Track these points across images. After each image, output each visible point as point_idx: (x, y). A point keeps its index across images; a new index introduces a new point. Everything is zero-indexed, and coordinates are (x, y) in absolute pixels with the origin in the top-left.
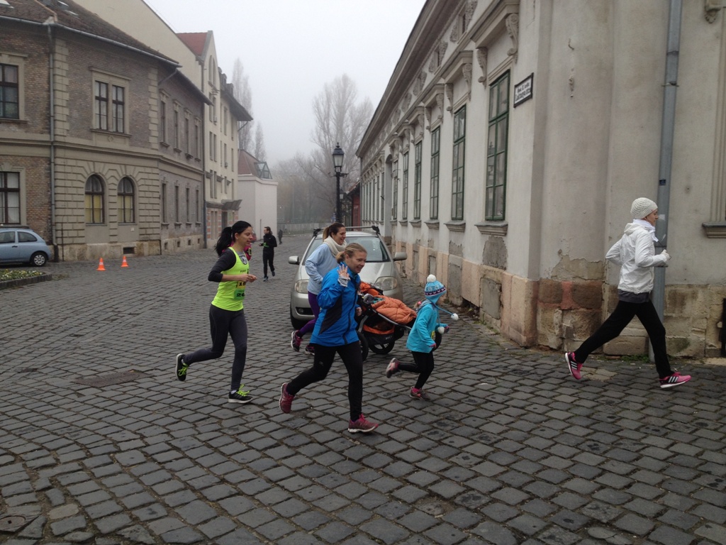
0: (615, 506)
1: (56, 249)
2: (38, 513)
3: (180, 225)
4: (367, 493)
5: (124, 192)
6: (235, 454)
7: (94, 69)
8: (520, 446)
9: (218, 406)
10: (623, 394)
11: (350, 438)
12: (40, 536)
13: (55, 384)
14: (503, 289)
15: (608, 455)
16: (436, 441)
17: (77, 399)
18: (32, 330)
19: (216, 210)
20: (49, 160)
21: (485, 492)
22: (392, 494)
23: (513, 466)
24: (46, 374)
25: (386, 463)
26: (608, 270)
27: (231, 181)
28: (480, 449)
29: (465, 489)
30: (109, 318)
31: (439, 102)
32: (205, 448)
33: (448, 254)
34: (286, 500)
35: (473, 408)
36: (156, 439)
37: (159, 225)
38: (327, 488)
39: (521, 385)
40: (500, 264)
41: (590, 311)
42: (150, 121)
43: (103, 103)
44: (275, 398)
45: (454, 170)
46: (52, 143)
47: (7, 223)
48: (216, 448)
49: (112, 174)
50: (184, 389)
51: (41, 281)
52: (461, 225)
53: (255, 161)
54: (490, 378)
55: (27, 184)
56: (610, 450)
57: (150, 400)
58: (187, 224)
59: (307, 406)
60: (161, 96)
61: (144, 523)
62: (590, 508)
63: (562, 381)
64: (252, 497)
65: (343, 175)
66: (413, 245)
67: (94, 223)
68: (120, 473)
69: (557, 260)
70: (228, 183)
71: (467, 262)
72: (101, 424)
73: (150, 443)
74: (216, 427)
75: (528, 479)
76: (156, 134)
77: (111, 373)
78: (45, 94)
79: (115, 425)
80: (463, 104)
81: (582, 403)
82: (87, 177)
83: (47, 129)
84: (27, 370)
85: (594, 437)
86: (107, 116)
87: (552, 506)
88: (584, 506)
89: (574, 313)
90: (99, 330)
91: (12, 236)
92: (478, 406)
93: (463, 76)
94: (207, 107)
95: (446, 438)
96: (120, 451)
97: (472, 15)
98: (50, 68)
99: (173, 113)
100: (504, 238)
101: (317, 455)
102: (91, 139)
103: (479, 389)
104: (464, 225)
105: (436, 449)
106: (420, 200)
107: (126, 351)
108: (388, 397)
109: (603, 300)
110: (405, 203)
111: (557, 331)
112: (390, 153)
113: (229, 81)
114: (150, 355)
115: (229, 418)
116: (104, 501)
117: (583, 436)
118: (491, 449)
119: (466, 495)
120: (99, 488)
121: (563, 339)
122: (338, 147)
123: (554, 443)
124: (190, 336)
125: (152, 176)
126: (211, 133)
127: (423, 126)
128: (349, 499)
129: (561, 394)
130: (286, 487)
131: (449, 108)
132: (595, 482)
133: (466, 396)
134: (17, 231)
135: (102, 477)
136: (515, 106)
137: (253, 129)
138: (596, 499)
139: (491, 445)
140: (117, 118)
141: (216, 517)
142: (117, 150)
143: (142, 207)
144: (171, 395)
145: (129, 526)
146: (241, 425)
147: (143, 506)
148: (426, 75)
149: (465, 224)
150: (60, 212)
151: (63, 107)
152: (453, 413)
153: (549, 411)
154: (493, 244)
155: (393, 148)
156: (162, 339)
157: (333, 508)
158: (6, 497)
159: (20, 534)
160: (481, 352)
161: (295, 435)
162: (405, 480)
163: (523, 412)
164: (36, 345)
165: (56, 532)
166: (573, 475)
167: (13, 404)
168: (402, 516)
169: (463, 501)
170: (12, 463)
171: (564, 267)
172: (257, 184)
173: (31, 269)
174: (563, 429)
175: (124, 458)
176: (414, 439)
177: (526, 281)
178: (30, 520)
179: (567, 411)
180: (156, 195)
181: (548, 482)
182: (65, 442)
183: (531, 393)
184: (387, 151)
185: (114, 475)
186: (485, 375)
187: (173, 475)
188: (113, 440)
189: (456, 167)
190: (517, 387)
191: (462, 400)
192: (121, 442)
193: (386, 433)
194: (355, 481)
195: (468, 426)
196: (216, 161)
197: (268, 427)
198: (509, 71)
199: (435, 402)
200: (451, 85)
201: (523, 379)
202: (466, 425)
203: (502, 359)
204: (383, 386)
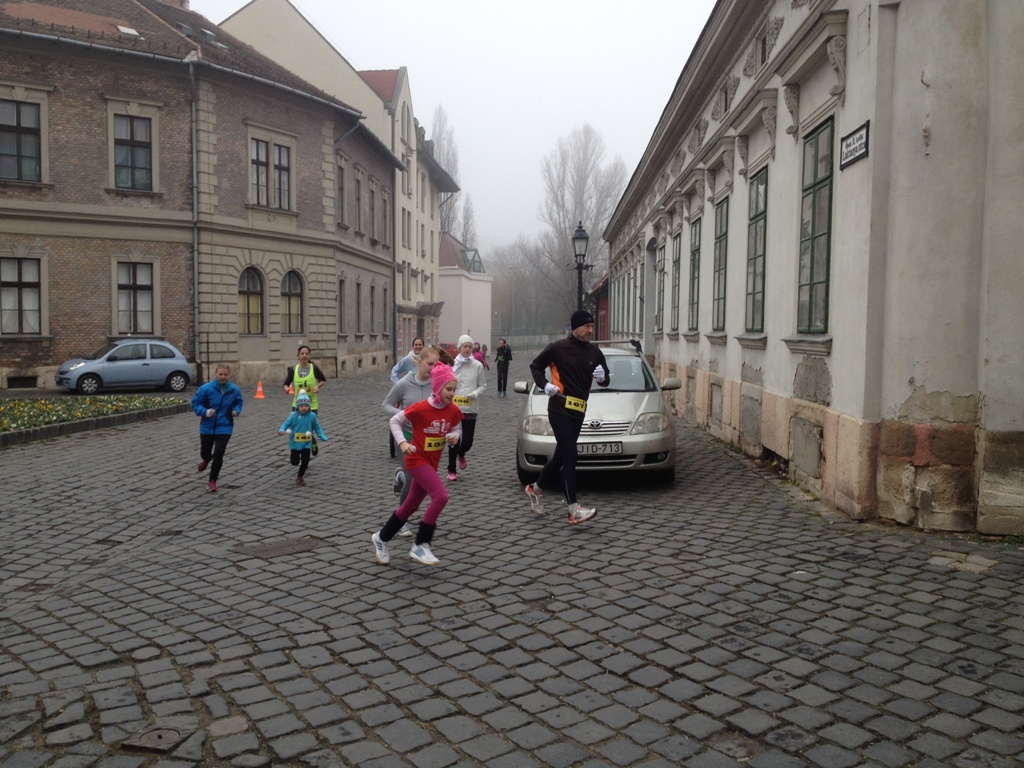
0: (1004, 756)
1: (199, 367)
2: (195, 726)
3: (362, 337)
4: (638, 721)
5: (290, 290)
6: (451, 656)
7: (249, 122)
8: (859, 664)
9: (426, 588)
10: (1009, 593)
11: (610, 643)
12: (200, 758)
13: (207, 553)
14: (825, 434)
15: (991, 681)
16: (733, 653)
17: (237, 574)
18: (173, 478)
19: (410, 316)
20: (191, 247)
21: (809, 728)
22: (674, 725)
23: (849, 692)
24: (195, 539)
25: (663, 680)
26: (984, 408)
27: (429, 275)
28: (798, 666)
29: (779, 722)
30: (272, 463)
31: (728, 163)
32: (411, 647)
33: (739, 381)
34: (525, 725)
35: (787, 606)
36: (345, 633)
37: (334, 337)
38: (581, 712)
39: (856, 575)
40: (820, 398)
41: (957, 468)
42: (323, 193)
43: (262, 169)
44: (502, 581)
45: (748, 261)
46: (195, 223)
47: (135, 332)
48: (425, 648)
49: (274, 266)
51: (182, 412)
52: (760, 340)
53: (462, 248)
54: (809, 565)
55: (162, 279)
56: (993, 674)
57: (334, 577)
58: (372, 336)
59: (548, 594)
60: (339, 158)
61: (336, 747)
62: (966, 758)
63: (916, 571)
64: (478, 718)
65: (587, 267)
66: (687, 367)
67: (249, 333)
68: (300, 676)
69: (907, 392)
70: (426, 278)
71: (769, 394)
72: (271, 609)
73: (337, 638)
74: (425, 618)
75: (871, 712)
76: (331, 210)
77: (280, 539)
78: (186, 157)
79: (289, 611)
80: (764, 165)
81: (948, 604)
82: (241, 270)
83: (189, 204)
84: (169, 533)
85: (969, 654)
86: (267, 186)
87: (909, 753)
88: (957, 754)
89: (933, 472)
90: (260, 480)
91: (142, 350)
92: (793, 604)
93: (763, 124)
94: (398, 171)
95: (749, 648)
96: (297, 647)
97: (776, 39)
98: (192, 121)
99: (354, 182)
100: (827, 360)
101: (564, 664)
102: (246, 219)
103: (792, 579)
104: (764, 340)
105: (733, 664)
106: (698, 302)
107: (299, 510)
108: (661, 586)
109: (975, 452)
110: (675, 307)
111: (907, 498)
112: (652, 236)
113: (427, 137)
114: (331, 516)
115: (441, 607)
116: (281, 714)
117: (952, 653)
118: (815, 667)
119: (781, 731)
120: (273, 696)
121: (916, 509)
122: (580, 227)
123: (908, 661)
125: (326, 270)
126: (404, 210)
127: (702, 197)
128: (613, 729)
129: (915, 590)
130: (524, 707)
131: (742, 170)
132: (972, 720)
133: (774, 589)
134: (149, 343)
135: (276, 681)
136: (842, 169)
137: (460, 203)
138: (975, 746)
139: (815, 661)
140: (280, 189)
141: (431, 743)
142: (280, 233)
143: (314, 311)
144: (361, 572)
145: (316, 750)
146: (457, 616)
147: (332, 723)
148: (707, 123)
149: (766, 338)
150: (206, 318)
151: (209, 174)
152: (756, 613)
153: (899, 614)
154: (809, 368)
155: (657, 228)
157: (591, 741)
158: (153, 703)
159: (175, 754)
160: (794, 525)
161: (531, 634)
162: (692, 706)
163: (860, 614)
164: (179, 499)
165: (221, 753)
166: (939, 708)
167: (154, 578)
168: (690, 757)
169: (777, 739)
170: (157, 657)
171: (918, 402)
172: (464, 280)
173: (167, 395)
174: (920, 642)
175: (303, 656)
176: (702, 648)
177: (861, 423)
178: (185, 736)
179: (925, 615)
180: (332, 295)
181: (902, 717)
182: (224, 632)
183: (871, 587)
184: (649, 232)
185: (291, 679)
186: (800, 559)
187: (370, 683)
188: (288, 631)
189: (752, 256)
190: (849, 578)
191: (769, 596)
192: (299, 634)
193: (660, 638)
194: (620, 703)
195: (779, 632)
196: (410, 249)
197: (494, 622)
198: (832, 118)
199: (729, 596)
200: (745, 138)
201: (859, 568)
202: (776, 631)
203: (825, 537)
204: (653, 570)
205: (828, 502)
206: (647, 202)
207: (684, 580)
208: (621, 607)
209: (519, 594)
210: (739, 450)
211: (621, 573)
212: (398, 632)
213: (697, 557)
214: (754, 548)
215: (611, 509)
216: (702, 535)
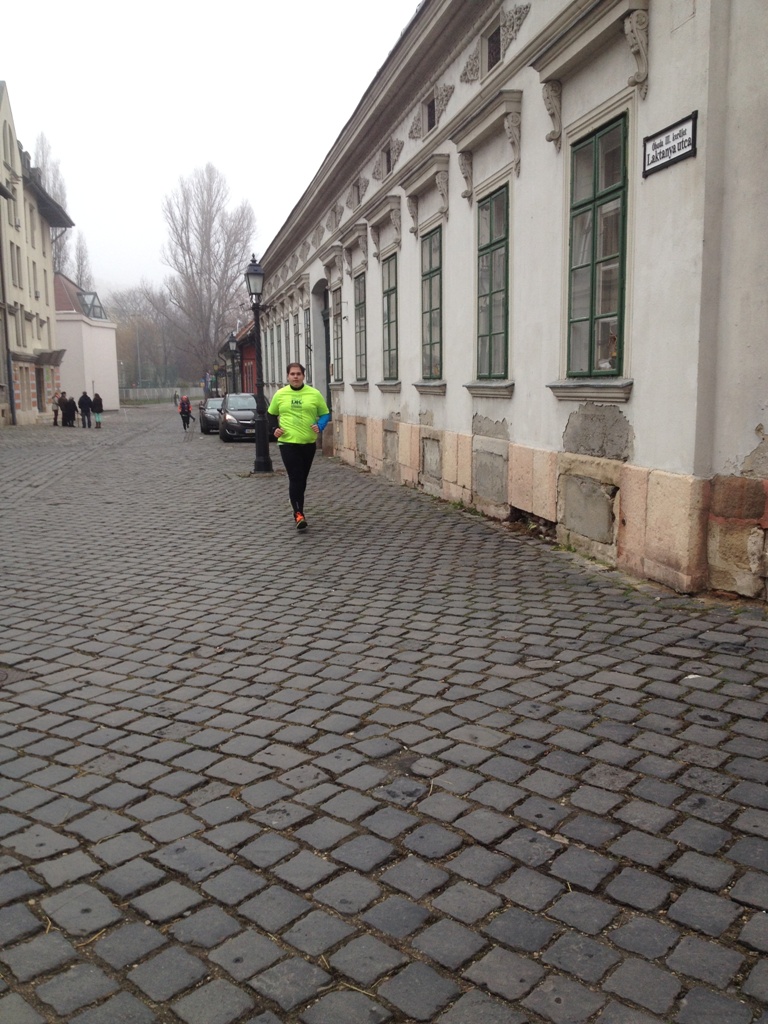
6: (318, 886)
9: (214, 749)
14: (624, 493)
16: (721, 826)
19: (27, 365)
25: (666, 895)
27: (45, 319)
31: (439, 187)
32: (242, 871)
33: (469, 434)
35: (722, 735)
38: (585, 983)
40: (611, 451)
44: (319, 725)
45: (480, 297)
48: (266, 870)
50: (116, 707)
52: (506, 387)
53: (79, 291)
54: (692, 664)
57: (56, 736)
59: (396, 745)
66: (383, 420)
68: (75, 961)
70: (41, 323)
71: (520, 448)
73: (110, 863)
74: (232, 807)
80: (502, 183)
92: (728, 730)
94: (3, 201)
95: (735, 815)
96: (48, 890)
97: (517, 32)
101: (498, 880)
104: (511, 388)
105: (736, 848)
108: (538, 715)
110: (362, 356)
111: (754, 567)
112: (322, 276)
113: (33, 165)
115: (252, 783)
121: (764, 579)
122: (254, 261)
124: (67, 584)
126: (12, 244)
127: (398, 229)
128: (660, 1017)
130: (492, 988)
131: (466, 192)
133: (684, 706)
135: (34, 978)
136: (646, 174)
137: (72, 241)
146: (285, 798)
148: (402, 143)
149: (513, 385)
152: (694, 750)
154: (590, 418)
155: (329, 267)
156: (17, 590)
160: (622, 606)
161: (418, 825)
162: (739, 942)
172: (84, 326)
176: (674, 824)
177: (691, 479)
184: (316, 272)
185: (59, 969)
186: (675, 656)
187: (205, 961)
188: (20, 857)
189: (488, 292)
190: (756, 680)
191: (685, 717)
192: (41, 860)
193: (605, 811)
194: (632, 953)
195: (746, 779)
196: (21, 289)
197: (350, 805)
198: (624, 115)
199: (637, 723)
200: (468, 155)
201: (752, 662)
202: (742, 778)
203: (671, 620)
204: (510, 689)
205: (631, 572)
206: (309, 240)
207: (560, 703)
208: (512, 757)
209: (358, 746)
210: (474, 511)
211: (473, 697)
212: (205, 841)
213: (550, 664)
214: (608, 642)
215: (391, 597)
216: (528, 629)
